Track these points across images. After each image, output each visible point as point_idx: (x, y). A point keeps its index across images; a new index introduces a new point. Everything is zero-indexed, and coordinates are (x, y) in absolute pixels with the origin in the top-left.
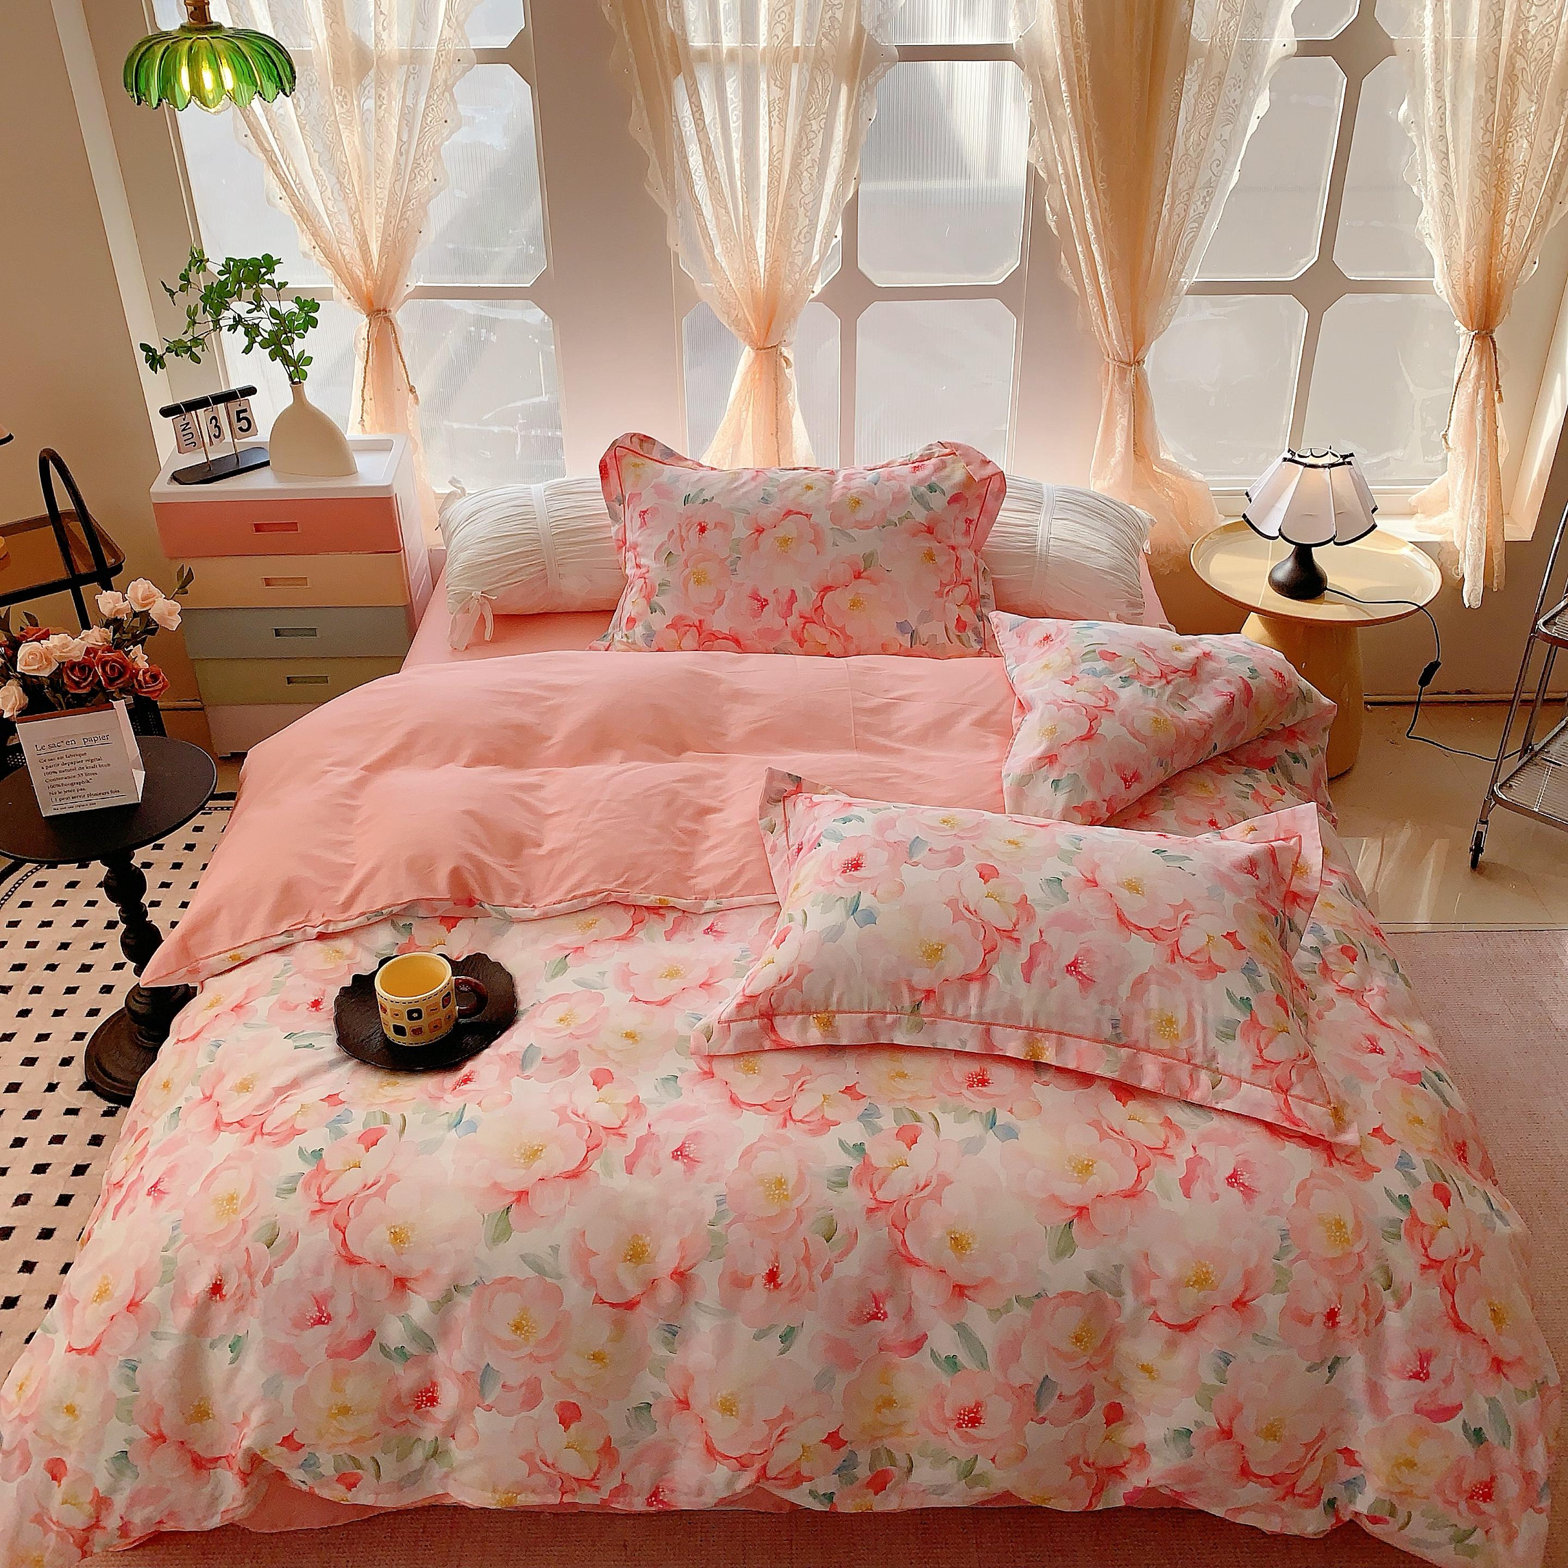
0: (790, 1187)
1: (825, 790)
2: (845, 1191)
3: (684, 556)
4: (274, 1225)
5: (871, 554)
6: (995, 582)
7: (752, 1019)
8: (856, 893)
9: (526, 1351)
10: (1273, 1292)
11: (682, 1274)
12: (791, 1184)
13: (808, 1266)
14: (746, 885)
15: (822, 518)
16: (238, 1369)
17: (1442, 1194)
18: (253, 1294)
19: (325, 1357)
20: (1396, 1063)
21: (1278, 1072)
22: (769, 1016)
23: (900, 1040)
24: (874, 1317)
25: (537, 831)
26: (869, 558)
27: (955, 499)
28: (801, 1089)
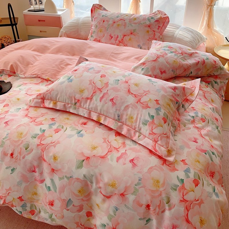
2: (35, 139)
3: (99, 26)
7: (39, 99)
8: (71, 76)
10: (132, 194)
12: (24, 134)
13: (20, 155)
20: (200, 146)
21: (155, 136)
22: (43, 99)
23: (71, 111)
24: (34, 171)
25: (34, 62)
26: (135, 30)
27: (157, 21)
28: (42, 116)
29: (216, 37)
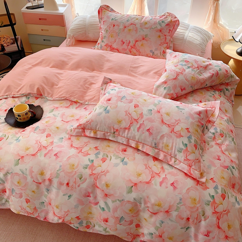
0: (75, 167)
1: (116, 83)
2: (86, 169)
3: (110, 31)
5: (147, 35)
6: (174, 44)
7: (80, 129)
8: (107, 106)
9: (20, 187)
10: (175, 211)
11: (50, 180)
13: (75, 184)
14: (95, 100)
15: (138, 26)
17: (223, 197)
20: (223, 163)
21: (190, 162)
22: (84, 129)
23: (110, 138)
24: (88, 196)
25: (58, 83)
26: (146, 35)
27: (167, 25)
28: (86, 145)
29: (221, 31)
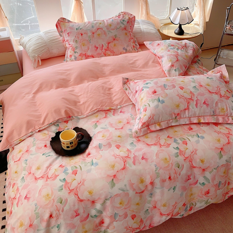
2: (179, 157)
3: (79, 41)
4: (61, 198)
5: (116, 35)
6: (136, 38)
7: (145, 127)
8: (158, 97)
9: (123, 207)
11: (152, 183)
12: (168, 159)
13: (176, 174)
14: (125, 101)
16: (60, 231)
18: (60, 215)
19: (80, 223)
22: (148, 126)
23: (173, 124)
24: (189, 180)
25: (78, 99)
27: (128, 22)
28: (159, 139)
